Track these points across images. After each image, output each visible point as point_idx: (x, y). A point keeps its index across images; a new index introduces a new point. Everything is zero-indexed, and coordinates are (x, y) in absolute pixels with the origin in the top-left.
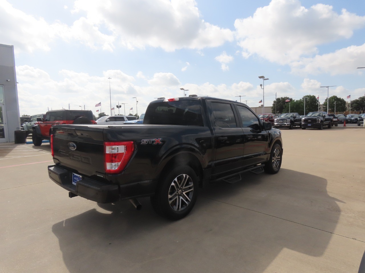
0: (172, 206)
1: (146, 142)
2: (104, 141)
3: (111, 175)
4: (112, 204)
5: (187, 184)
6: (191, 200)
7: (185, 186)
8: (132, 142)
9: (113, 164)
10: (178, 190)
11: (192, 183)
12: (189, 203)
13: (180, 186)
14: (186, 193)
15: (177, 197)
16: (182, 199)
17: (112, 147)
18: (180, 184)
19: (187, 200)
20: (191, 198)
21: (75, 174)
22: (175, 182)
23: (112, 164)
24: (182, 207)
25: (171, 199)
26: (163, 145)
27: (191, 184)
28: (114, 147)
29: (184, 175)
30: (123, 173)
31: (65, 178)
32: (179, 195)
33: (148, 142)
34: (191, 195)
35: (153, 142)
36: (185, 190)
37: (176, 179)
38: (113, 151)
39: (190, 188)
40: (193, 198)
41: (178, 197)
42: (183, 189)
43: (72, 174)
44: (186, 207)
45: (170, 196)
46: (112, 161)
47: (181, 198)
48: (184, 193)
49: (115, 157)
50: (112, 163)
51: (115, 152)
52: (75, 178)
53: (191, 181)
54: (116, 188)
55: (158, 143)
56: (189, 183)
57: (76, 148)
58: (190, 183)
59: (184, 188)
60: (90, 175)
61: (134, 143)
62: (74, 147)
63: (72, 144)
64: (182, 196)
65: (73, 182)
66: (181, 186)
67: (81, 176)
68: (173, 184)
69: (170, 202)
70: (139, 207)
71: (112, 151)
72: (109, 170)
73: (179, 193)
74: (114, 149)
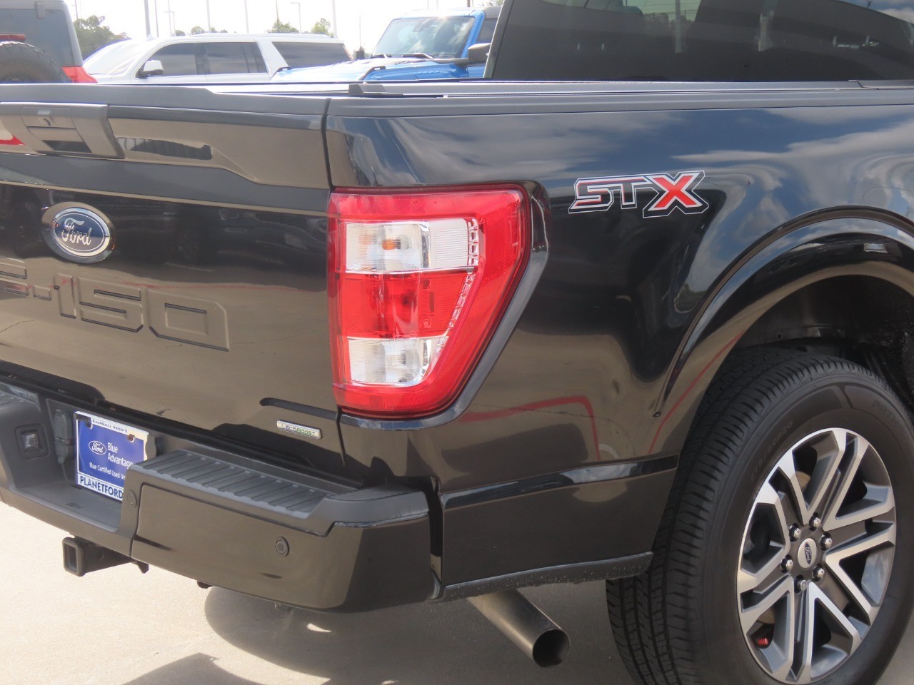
0: (757, 646)
1: (605, 197)
2: (333, 189)
3: (378, 425)
4: (312, 627)
5: (856, 499)
6: (877, 610)
7: (841, 513)
8: (517, 196)
9: (394, 347)
10: (793, 539)
11: (890, 489)
12: (866, 628)
13: (806, 513)
14: (845, 564)
15: (789, 584)
16: (818, 604)
17: (383, 232)
18: (809, 496)
19: (852, 609)
20: (879, 598)
21: (97, 420)
22: (780, 482)
23: (379, 352)
24: (819, 652)
25: (750, 598)
26: (707, 217)
27: (883, 503)
28: (396, 229)
29: (840, 435)
30: (458, 409)
31: (28, 445)
32: (800, 576)
33: (617, 195)
34: (879, 574)
35: (645, 197)
36: (842, 537)
37: (786, 463)
38: (391, 255)
39: (872, 527)
40: (888, 595)
41: (797, 589)
42: (827, 535)
43: (71, 416)
44: (841, 657)
45: (745, 580)
46: (384, 329)
47: (814, 592)
48: (833, 560)
49: (406, 301)
50: (386, 343)
51: (405, 262)
52: (96, 448)
53: (878, 481)
54: (414, 509)
55: (676, 203)
56: (865, 491)
57: (107, 240)
58: (872, 490)
59: (833, 522)
60: (210, 425)
61: (526, 203)
62: (97, 234)
63: (78, 217)
64: (816, 580)
65: (80, 475)
66: (816, 515)
67: (142, 435)
68: (767, 494)
69: (748, 618)
70: (549, 647)
71: (382, 261)
72: (368, 391)
73: (804, 564)
74: (397, 244)
